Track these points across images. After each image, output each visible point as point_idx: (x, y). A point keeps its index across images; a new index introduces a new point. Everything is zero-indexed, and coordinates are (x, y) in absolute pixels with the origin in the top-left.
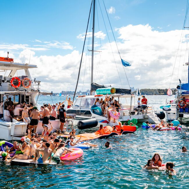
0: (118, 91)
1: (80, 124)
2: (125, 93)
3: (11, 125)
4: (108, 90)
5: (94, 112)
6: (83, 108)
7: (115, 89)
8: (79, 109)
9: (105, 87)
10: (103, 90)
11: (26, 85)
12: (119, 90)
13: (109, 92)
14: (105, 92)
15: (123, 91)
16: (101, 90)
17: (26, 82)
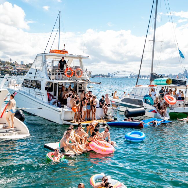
0: (174, 82)
1: (127, 112)
2: (181, 84)
3: (61, 111)
4: (164, 80)
5: (146, 102)
6: (138, 97)
7: (172, 80)
8: (133, 98)
9: (163, 78)
10: (160, 80)
11: (78, 74)
12: (176, 81)
13: (165, 82)
14: (162, 83)
15: (179, 82)
16: (158, 80)
17: (78, 72)
